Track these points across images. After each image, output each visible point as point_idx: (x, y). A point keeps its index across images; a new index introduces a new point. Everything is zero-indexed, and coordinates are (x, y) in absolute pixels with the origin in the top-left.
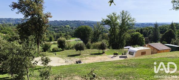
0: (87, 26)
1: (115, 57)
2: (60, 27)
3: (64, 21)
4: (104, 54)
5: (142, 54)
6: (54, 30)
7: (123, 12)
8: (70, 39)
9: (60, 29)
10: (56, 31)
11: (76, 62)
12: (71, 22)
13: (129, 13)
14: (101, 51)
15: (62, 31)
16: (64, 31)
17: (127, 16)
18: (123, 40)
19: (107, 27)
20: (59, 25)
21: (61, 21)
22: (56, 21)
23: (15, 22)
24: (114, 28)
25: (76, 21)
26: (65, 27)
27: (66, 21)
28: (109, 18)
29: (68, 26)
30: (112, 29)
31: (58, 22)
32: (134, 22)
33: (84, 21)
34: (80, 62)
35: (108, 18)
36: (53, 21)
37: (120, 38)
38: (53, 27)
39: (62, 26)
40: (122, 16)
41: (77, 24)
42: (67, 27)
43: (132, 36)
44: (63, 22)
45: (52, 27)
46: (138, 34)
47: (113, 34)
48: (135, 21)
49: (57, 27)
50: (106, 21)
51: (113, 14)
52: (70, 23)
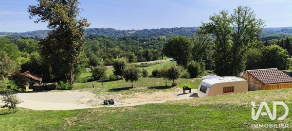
0: (182, 37)
1: (185, 94)
2: (151, 40)
3: (158, 29)
4: (175, 87)
5: (225, 92)
6: (141, 44)
7: (239, 9)
8: (162, 59)
9: (150, 42)
10: (144, 46)
11: (104, 102)
12: (169, 30)
13: (250, 11)
14: (170, 83)
15: (153, 46)
16: (157, 46)
17: (247, 16)
18: (239, 61)
19: (212, 38)
20: (150, 36)
21: (154, 30)
22: (146, 30)
23: (88, 34)
24: (225, 39)
25: (178, 29)
26: (159, 39)
27: (161, 29)
28: (213, 21)
29: (164, 37)
30: (220, 41)
31: (149, 31)
32: (261, 27)
33: (191, 28)
34: (112, 102)
35: (211, 21)
36: (141, 31)
37: (234, 56)
38: (140, 40)
39: (154, 38)
40: (237, 16)
41: (179, 33)
42: (162, 40)
43: (264, 53)
44: (157, 31)
45: (138, 39)
46: (277, 48)
47: (222, 50)
48: (262, 25)
49: (146, 39)
50: (208, 27)
51: (222, 13)
52: (168, 33)
